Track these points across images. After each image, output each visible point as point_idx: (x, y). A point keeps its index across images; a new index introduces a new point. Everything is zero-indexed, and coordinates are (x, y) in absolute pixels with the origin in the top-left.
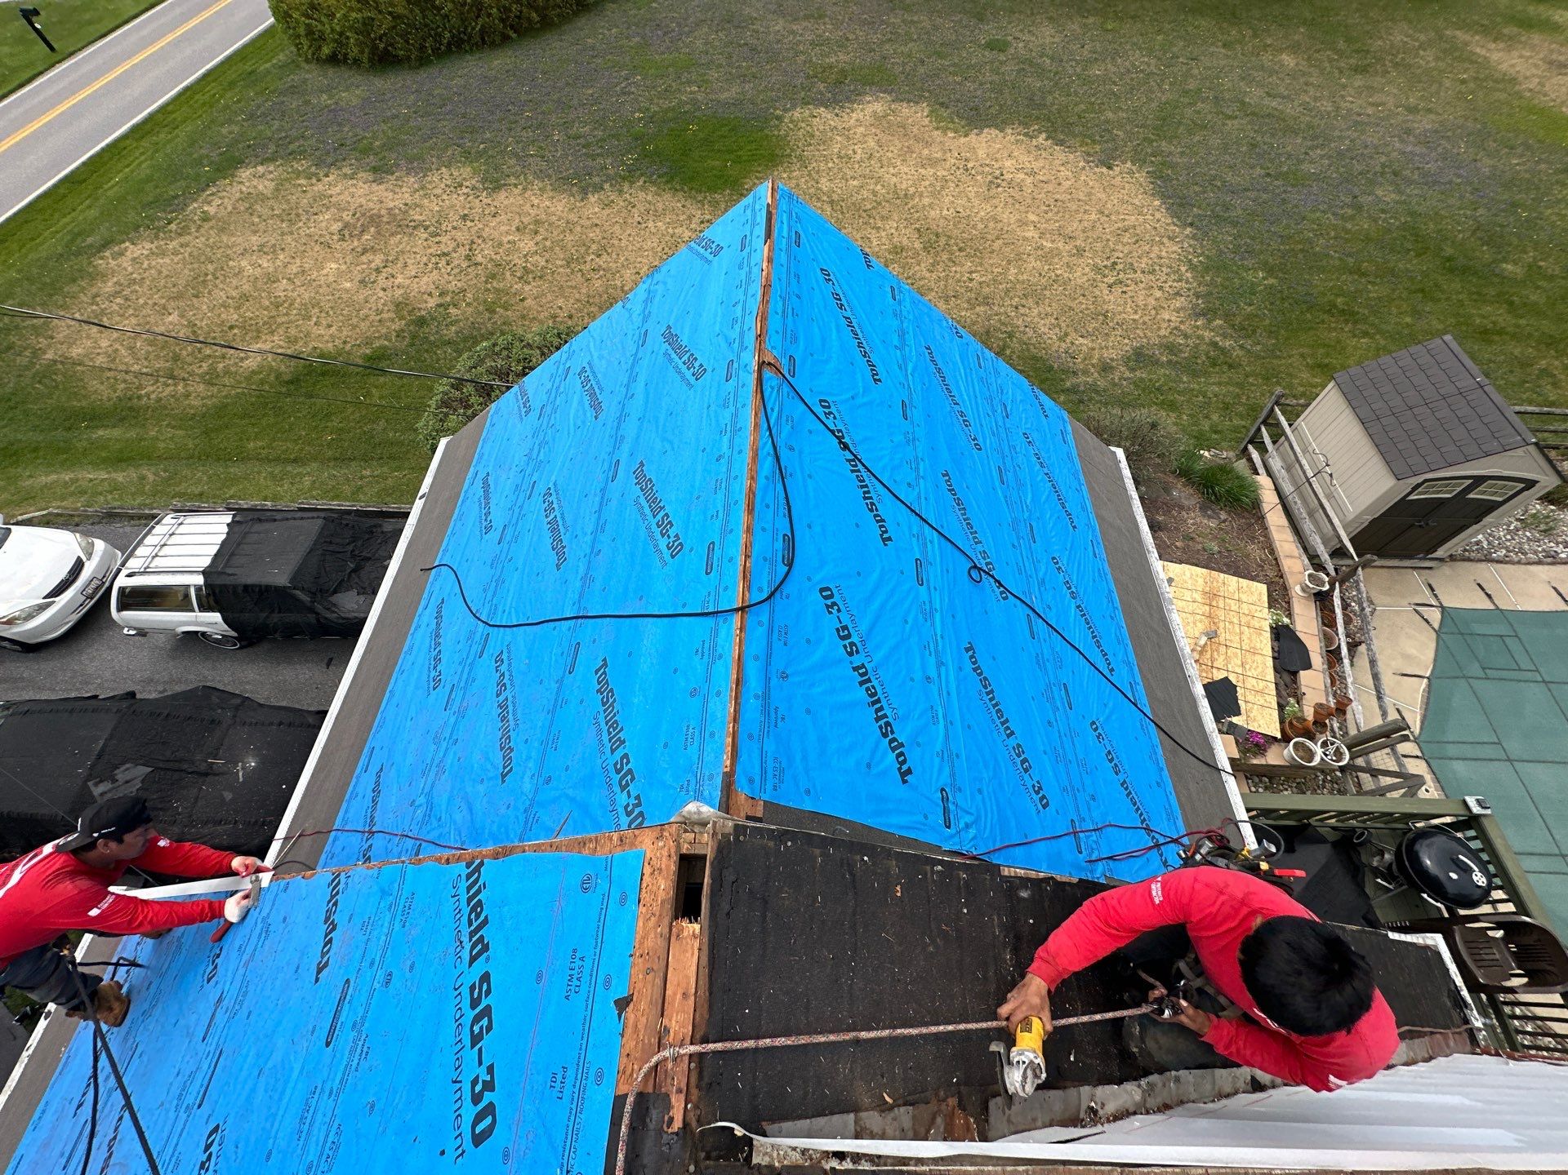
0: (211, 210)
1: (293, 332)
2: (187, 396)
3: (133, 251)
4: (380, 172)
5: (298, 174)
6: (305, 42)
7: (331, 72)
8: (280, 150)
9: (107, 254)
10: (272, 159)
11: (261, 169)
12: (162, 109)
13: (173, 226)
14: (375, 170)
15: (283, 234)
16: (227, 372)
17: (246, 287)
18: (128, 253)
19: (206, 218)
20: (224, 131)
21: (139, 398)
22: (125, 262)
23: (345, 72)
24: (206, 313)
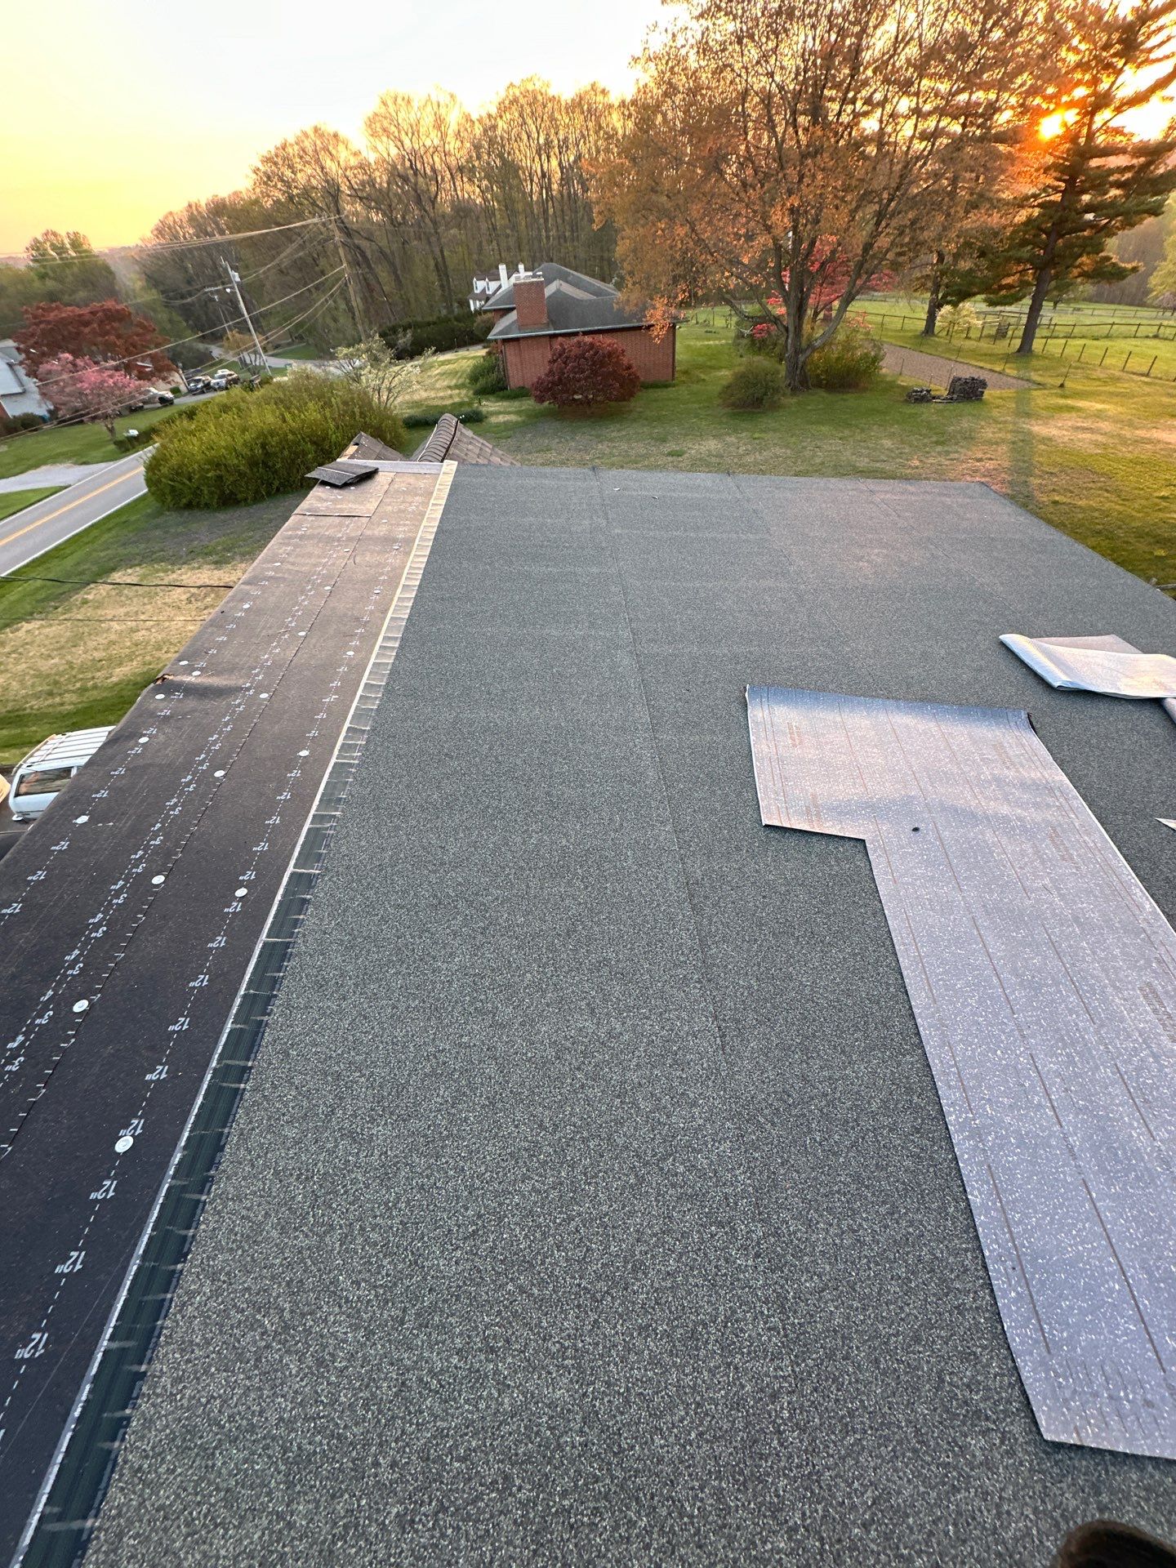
0: (90, 597)
1: (148, 658)
2: (62, 704)
3: (26, 626)
4: (218, 564)
5: (158, 571)
6: (169, 498)
7: (186, 513)
8: (146, 558)
9: (8, 630)
10: (139, 565)
11: (129, 571)
12: (56, 549)
13: (60, 610)
14: (216, 563)
15: (144, 604)
16: (95, 687)
17: (113, 637)
18: (24, 629)
19: (85, 602)
20: (102, 554)
21: (25, 709)
22: (21, 633)
23: (197, 513)
24: (79, 656)
